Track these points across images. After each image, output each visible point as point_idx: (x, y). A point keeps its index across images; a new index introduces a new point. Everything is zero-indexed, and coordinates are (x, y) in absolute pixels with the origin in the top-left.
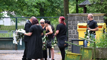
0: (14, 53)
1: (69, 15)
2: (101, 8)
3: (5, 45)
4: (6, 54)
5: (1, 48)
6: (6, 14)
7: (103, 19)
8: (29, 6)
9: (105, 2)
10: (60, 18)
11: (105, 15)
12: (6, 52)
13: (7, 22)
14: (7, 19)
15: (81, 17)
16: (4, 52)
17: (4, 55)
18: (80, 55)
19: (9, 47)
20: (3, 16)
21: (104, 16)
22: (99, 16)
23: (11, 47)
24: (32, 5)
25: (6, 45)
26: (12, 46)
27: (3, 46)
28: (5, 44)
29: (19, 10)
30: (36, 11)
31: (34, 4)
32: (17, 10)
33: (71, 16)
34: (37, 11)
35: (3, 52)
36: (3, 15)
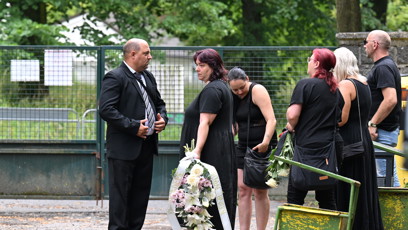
0: (88, 214)
1: (344, 39)
3: (48, 177)
4: (49, 217)
5: (29, 190)
6: (77, 31)
10: (313, 57)
12: (51, 209)
13: (56, 69)
14: (56, 54)
15: (399, 49)
16: (44, 210)
17: (40, 219)
18: (338, 217)
19: (66, 185)
20: (62, 40)
23: (73, 188)
25: (52, 175)
26: (80, 180)
27: (39, 181)
28: (47, 171)
29: (136, 9)
30: (220, 15)
32: (130, 9)
33: (352, 42)
34: (223, 18)
35: (40, 207)
36: (61, 32)
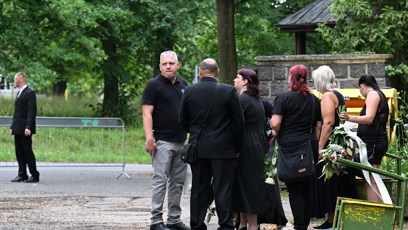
1: (260, 61)
2: (375, 37)
7: (384, 74)
8: (73, 31)
9: (389, 15)
11: (389, 62)
18: (393, 208)
21: (386, 63)
22: (368, 64)
24: (83, 25)
30: (95, 47)
31: (90, 23)
33: (268, 63)
34: (98, 49)
